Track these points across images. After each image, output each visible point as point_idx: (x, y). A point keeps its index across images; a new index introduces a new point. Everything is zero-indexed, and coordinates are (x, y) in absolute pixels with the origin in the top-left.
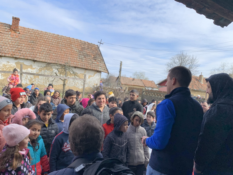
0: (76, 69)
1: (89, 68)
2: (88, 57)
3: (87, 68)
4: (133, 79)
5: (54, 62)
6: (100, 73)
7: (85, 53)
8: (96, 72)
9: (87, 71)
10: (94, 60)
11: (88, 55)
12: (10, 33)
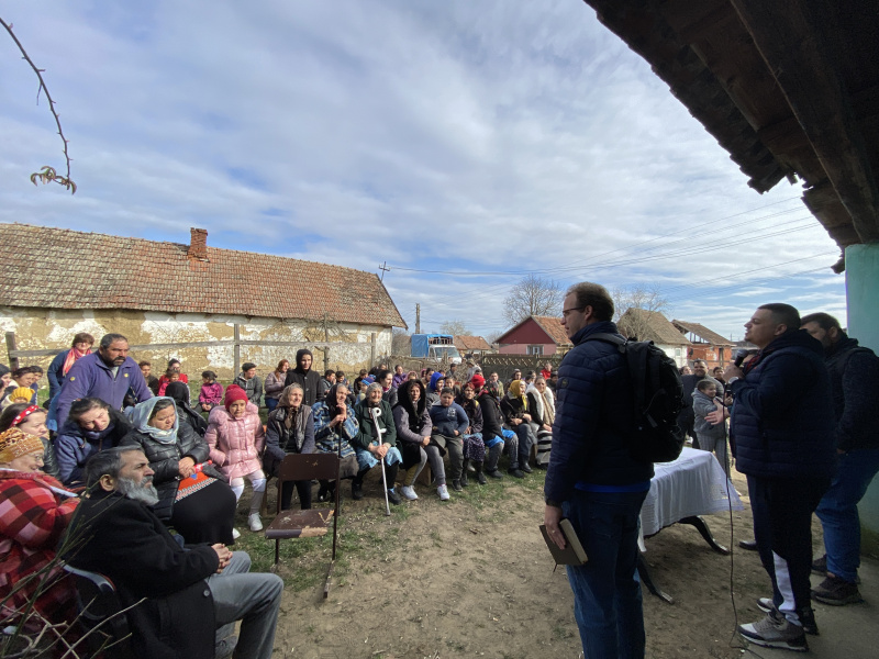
2: (361, 299)
3: (362, 321)
5: (291, 315)
6: (389, 329)
7: (353, 291)
8: (381, 328)
9: (363, 327)
10: (373, 304)
11: (360, 296)
12: (187, 263)
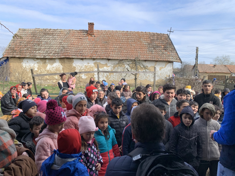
0: (147, 62)
1: (160, 59)
2: (158, 48)
3: (157, 60)
4: (214, 65)
6: (172, 63)
7: (154, 44)
8: (167, 63)
9: (158, 63)
10: (164, 51)
11: (158, 46)
